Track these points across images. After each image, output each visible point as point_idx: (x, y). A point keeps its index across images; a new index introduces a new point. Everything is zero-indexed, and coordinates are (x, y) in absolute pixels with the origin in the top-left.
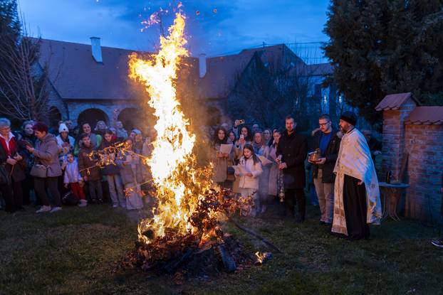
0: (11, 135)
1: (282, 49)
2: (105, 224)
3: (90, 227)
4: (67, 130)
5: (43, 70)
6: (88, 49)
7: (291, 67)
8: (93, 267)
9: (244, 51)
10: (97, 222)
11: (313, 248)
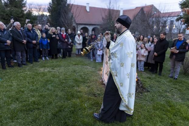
0: (65, 33)
1: (152, 6)
2: (90, 66)
3: (85, 67)
4: (80, 33)
5: (72, 14)
6: (85, 7)
7: (155, 13)
8: (88, 83)
9: (137, 8)
10: (88, 65)
11: (173, 89)
